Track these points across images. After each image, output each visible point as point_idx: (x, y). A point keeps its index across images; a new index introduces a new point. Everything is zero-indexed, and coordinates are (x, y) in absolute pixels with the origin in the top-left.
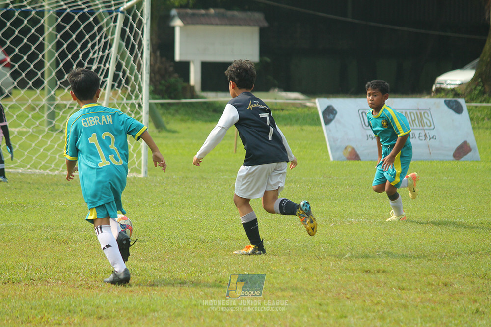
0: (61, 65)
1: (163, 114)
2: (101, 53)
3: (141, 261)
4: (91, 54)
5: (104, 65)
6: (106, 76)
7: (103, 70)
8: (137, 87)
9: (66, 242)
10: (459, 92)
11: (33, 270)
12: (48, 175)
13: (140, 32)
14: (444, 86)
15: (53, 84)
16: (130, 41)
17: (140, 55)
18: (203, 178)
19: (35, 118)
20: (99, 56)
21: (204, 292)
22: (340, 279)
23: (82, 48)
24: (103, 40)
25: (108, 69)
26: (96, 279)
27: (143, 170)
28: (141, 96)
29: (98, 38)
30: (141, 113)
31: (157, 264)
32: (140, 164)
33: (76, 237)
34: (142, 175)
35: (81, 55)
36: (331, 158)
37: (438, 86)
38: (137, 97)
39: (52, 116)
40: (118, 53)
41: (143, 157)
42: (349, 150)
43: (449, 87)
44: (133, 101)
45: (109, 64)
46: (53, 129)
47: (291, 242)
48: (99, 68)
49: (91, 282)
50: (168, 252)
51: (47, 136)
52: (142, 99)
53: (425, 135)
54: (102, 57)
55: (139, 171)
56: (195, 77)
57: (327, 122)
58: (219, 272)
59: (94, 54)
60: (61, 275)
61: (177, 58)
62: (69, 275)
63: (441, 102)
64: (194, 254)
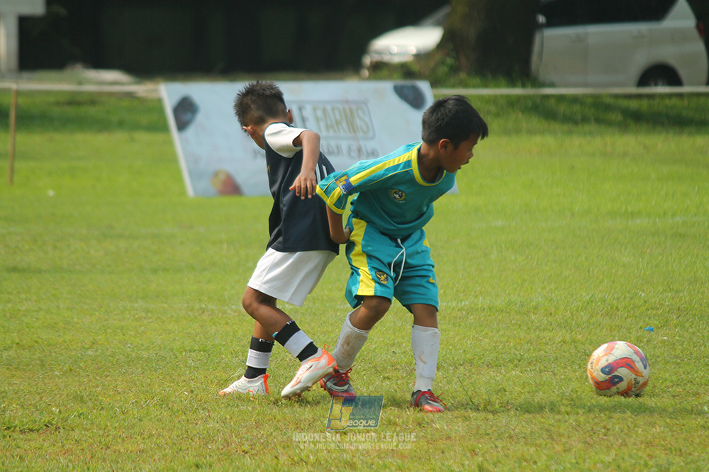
10: (416, 68)
14: (386, 58)
22: (228, 417)
36: (190, 191)
37: (376, 58)
42: (222, 177)
43: (397, 60)
47: (132, 351)
53: (360, 150)
57: (182, 126)
63: (386, 87)
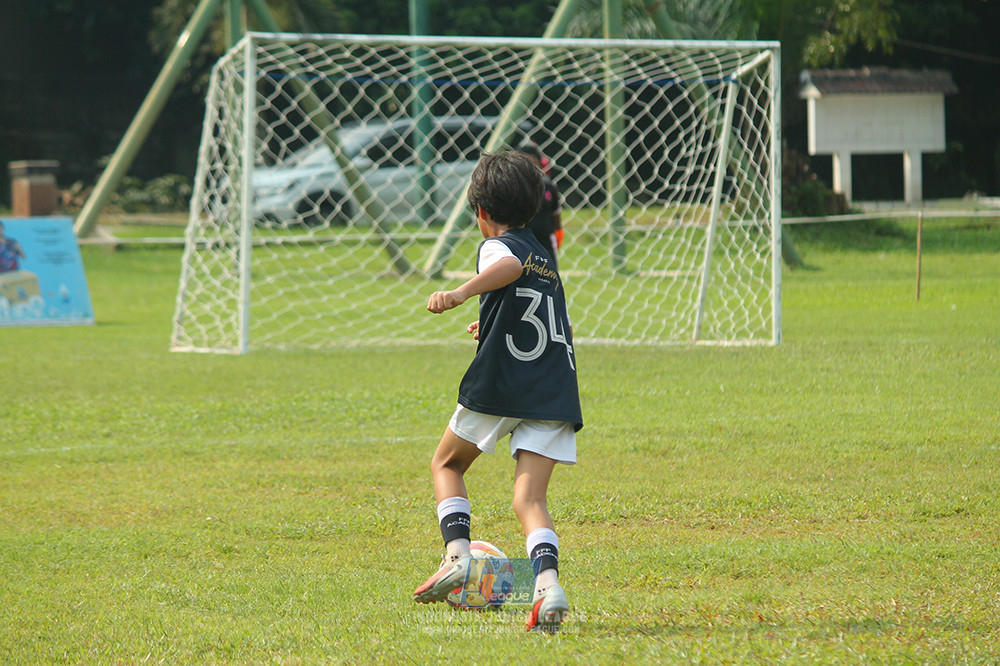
0: (635, 168)
1: (795, 240)
2: (700, 148)
3: (792, 482)
4: (683, 151)
5: (707, 167)
6: (711, 183)
7: (705, 175)
8: (761, 201)
9: (664, 454)
11: (621, 502)
12: (623, 346)
13: (765, 113)
15: (621, 199)
16: (747, 127)
17: (764, 149)
18: (870, 344)
19: (597, 253)
20: (698, 154)
21: (900, 531)
23: (669, 141)
24: (704, 128)
25: (713, 174)
26: (723, 513)
27: (774, 333)
28: (767, 215)
29: (695, 124)
30: (769, 243)
31: (817, 488)
32: (769, 323)
33: (680, 446)
34: (772, 342)
35: (667, 152)
38: (761, 215)
39: (621, 250)
40: (730, 147)
41: (773, 313)
44: (754, 221)
45: (715, 165)
46: (624, 272)
48: (696, 174)
49: (715, 518)
50: (831, 467)
51: (616, 283)
52: (769, 218)
54: (702, 155)
55: (766, 334)
56: (841, 180)
58: (920, 498)
59: (688, 149)
60: (666, 507)
61: (813, 149)
62: (680, 507)
64: (873, 469)
